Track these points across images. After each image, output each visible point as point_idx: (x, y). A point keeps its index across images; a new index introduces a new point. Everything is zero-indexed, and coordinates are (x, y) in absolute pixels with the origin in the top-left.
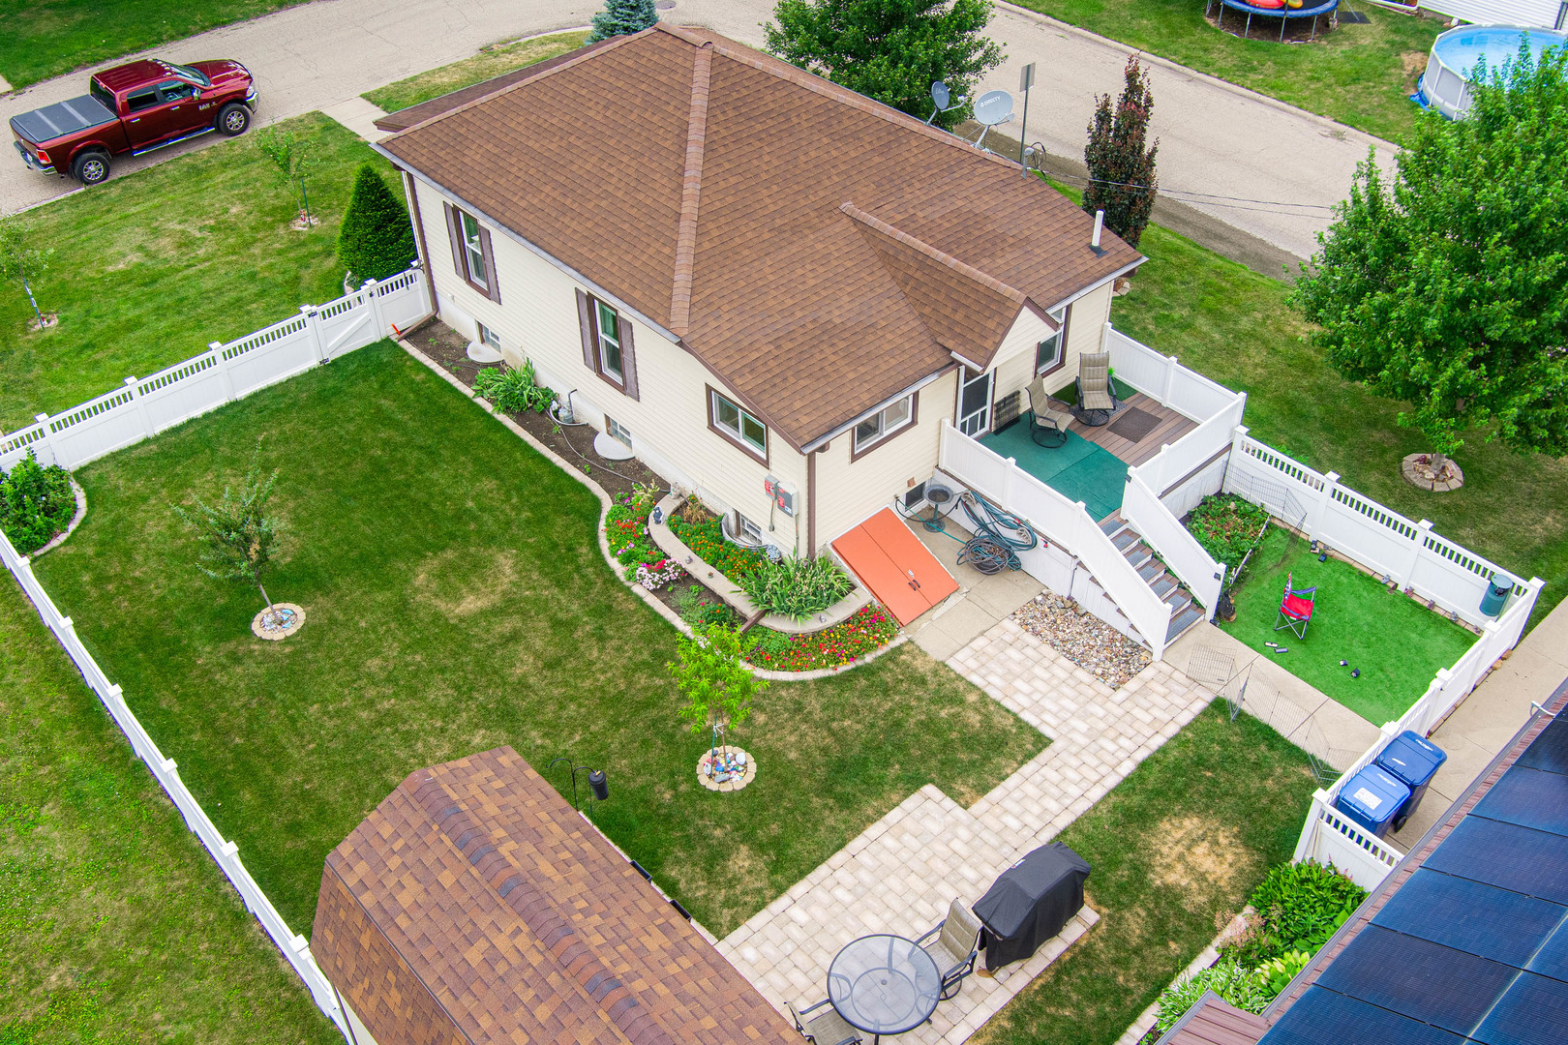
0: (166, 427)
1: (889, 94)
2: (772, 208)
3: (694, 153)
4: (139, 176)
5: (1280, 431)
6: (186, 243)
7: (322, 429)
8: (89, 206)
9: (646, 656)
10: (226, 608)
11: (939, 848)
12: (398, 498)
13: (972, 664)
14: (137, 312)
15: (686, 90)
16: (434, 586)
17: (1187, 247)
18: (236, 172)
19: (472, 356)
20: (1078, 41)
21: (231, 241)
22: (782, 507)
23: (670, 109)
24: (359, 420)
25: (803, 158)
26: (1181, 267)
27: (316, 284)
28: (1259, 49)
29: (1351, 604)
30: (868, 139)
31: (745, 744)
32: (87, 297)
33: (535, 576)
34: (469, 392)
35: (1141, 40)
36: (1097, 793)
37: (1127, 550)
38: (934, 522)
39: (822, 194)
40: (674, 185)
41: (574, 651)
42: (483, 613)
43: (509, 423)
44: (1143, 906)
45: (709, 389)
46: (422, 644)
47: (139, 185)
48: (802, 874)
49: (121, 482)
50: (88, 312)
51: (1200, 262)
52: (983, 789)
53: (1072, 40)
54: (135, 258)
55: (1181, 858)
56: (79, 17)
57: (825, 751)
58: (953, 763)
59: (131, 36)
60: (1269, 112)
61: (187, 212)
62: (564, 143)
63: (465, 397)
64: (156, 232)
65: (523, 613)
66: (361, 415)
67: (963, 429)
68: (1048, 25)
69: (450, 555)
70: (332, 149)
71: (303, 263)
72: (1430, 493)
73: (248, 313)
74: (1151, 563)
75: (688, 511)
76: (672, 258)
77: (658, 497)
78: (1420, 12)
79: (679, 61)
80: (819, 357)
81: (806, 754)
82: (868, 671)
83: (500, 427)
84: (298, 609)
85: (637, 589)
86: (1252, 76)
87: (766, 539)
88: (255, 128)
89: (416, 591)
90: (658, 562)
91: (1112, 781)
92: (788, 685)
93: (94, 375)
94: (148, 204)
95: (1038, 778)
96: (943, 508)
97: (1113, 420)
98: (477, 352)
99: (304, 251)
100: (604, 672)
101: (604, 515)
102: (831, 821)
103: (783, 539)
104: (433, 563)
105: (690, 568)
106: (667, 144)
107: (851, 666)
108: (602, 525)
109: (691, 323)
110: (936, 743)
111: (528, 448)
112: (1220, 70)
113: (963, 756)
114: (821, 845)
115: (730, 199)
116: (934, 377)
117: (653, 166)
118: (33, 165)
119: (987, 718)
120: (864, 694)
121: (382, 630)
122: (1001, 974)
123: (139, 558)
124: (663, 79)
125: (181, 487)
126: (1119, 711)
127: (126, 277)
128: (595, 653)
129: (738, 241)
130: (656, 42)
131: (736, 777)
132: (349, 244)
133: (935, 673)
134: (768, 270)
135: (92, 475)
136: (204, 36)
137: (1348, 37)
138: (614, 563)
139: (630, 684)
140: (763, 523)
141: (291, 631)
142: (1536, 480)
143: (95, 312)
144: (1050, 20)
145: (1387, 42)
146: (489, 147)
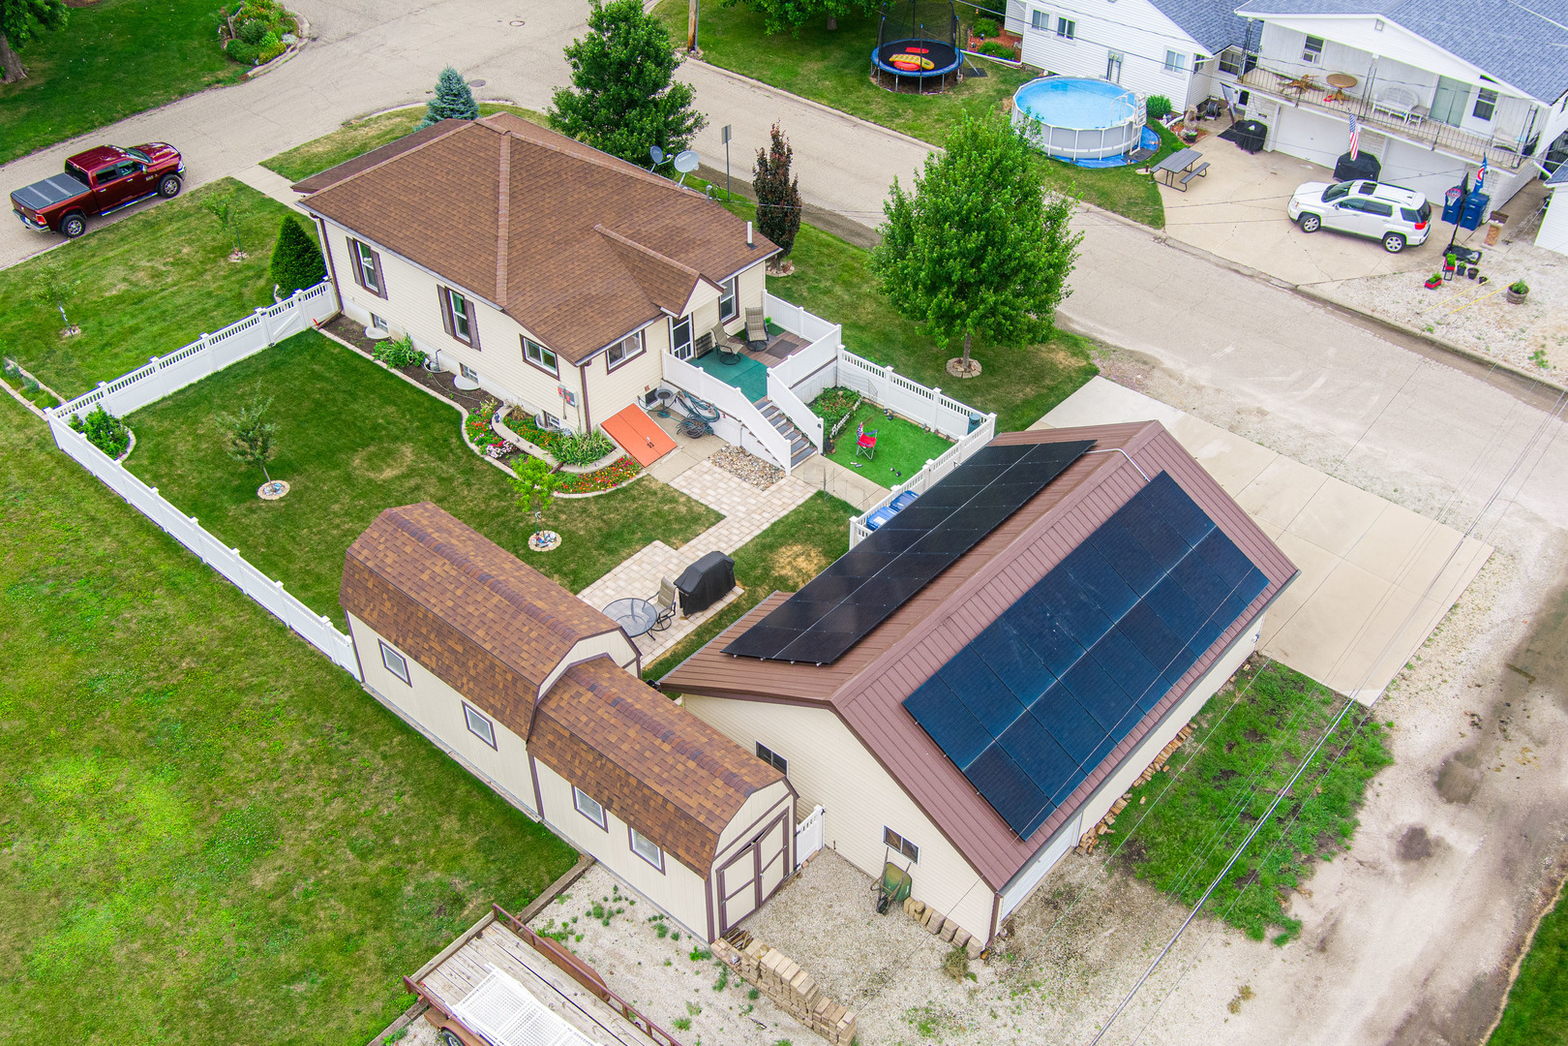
0: (176, 390)
1: (628, 153)
2: (553, 230)
3: (504, 200)
4: (108, 230)
5: (877, 350)
6: (156, 275)
7: (278, 385)
8: (78, 253)
9: (495, 491)
10: (240, 486)
11: (662, 568)
12: (335, 420)
13: (684, 483)
14: (135, 321)
15: (496, 162)
16: (365, 465)
17: (835, 242)
18: (180, 224)
19: (369, 336)
20: (779, 99)
21: (188, 272)
22: (569, 402)
23: (487, 173)
24: (301, 379)
25: (570, 199)
26: (829, 256)
27: (254, 297)
28: (904, 100)
29: (902, 441)
30: (609, 185)
31: (555, 529)
32: (97, 314)
33: (426, 456)
34: (370, 357)
35: (823, 97)
36: (748, 539)
37: (771, 417)
38: (664, 412)
39: (582, 220)
40: (492, 219)
41: (453, 492)
42: (397, 477)
43: (400, 374)
44: (768, 585)
45: (522, 337)
46: (363, 495)
47: (110, 236)
48: (588, 585)
49: (154, 423)
50: (100, 323)
51: (842, 251)
52: (687, 541)
53: (775, 99)
54: (123, 287)
55: (790, 563)
56: (24, 110)
57: (599, 529)
58: (671, 530)
59: (69, 124)
60: (906, 146)
61: (151, 254)
62: (423, 197)
63: (369, 361)
64: (133, 268)
65: (421, 476)
66: (301, 375)
67: (676, 354)
68: (759, 88)
69: (372, 449)
70: (247, 204)
71: (243, 283)
72: (960, 379)
73: (212, 318)
74: (785, 424)
75: (515, 414)
76: (495, 262)
77: (496, 408)
78: (1024, 66)
79: (491, 143)
80: (583, 314)
81: (589, 531)
82: (624, 490)
83: (393, 376)
84: (284, 483)
85: (487, 458)
86: (897, 121)
87: (562, 426)
88: (186, 191)
89: (355, 469)
90: (500, 443)
91: (757, 532)
92: (579, 500)
93: (117, 362)
94: (121, 250)
95: (717, 534)
96: (668, 402)
97: (769, 347)
98: (373, 333)
99: (241, 276)
100: (471, 501)
101: (464, 421)
102: (603, 560)
103: (571, 423)
104: (363, 453)
105: (518, 445)
106: (487, 195)
107: (614, 488)
108: (464, 426)
109: (508, 299)
110: (661, 522)
111: (413, 387)
112: (876, 117)
113: (676, 526)
114: (598, 571)
115: (527, 226)
116: (652, 322)
117: (480, 208)
118: (32, 226)
119: (690, 510)
120: (621, 501)
121: (338, 490)
122: (692, 618)
123: (178, 464)
124: (482, 154)
125: (193, 424)
126: (764, 501)
127: (120, 299)
128: (466, 493)
129: (533, 250)
130: (475, 131)
131: (550, 544)
132: (280, 268)
133: (662, 489)
134: (552, 266)
135: (134, 420)
136: (127, 122)
137: (968, 87)
138: (473, 446)
139: (488, 506)
140: (559, 415)
141: (283, 495)
142: (1025, 369)
143: (105, 323)
144: (760, 84)
145: (996, 90)
146: (375, 201)
